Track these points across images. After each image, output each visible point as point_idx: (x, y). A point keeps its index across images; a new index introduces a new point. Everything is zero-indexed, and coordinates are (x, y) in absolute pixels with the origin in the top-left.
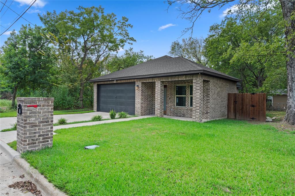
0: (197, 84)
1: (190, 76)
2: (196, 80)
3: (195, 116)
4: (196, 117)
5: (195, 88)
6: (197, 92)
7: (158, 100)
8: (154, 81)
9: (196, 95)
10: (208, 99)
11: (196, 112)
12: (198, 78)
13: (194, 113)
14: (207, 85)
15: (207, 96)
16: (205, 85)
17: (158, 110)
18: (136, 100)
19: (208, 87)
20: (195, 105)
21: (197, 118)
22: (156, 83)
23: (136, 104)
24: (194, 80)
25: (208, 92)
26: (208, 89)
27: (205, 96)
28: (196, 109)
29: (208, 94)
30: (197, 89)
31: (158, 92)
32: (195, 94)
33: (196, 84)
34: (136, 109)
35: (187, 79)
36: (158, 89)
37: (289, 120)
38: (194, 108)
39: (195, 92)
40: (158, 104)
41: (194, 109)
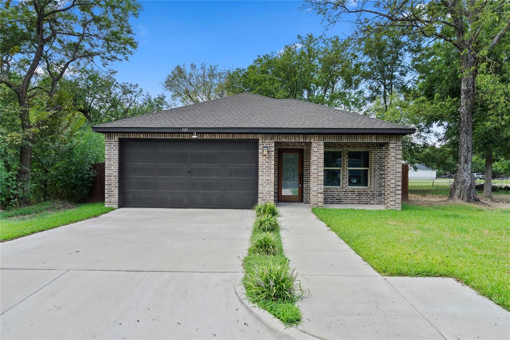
0: (398, 150)
1: (385, 137)
2: (395, 143)
3: (394, 201)
4: (395, 203)
5: (394, 157)
6: (397, 163)
7: (318, 176)
8: (307, 141)
9: (396, 168)
10: (381, 173)
11: (395, 194)
12: (399, 141)
13: (392, 196)
14: (380, 152)
15: (380, 168)
16: (378, 152)
17: (320, 195)
18: (260, 178)
19: (382, 154)
20: (394, 183)
21: (398, 203)
22: (314, 145)
23: (260, 187)
24: (392, 143)
25: (382, 162)
26: (381, 158)
27: (378, 168)
28: (396, 190)
29: (382, 166)
30: (398, 159)
31: (319, 162)
32: (395, 166)
33: (396, 150)
34: (260, 195)
35: (379, 141)
36: (318, 156)
37: (463, 197)
38: (393, 188)
39: (394, 162)
40: (318, 184)
41: (393, 190)
